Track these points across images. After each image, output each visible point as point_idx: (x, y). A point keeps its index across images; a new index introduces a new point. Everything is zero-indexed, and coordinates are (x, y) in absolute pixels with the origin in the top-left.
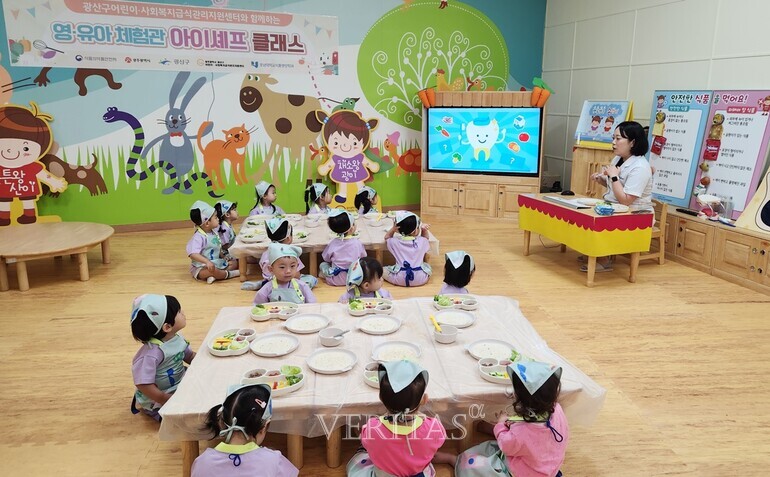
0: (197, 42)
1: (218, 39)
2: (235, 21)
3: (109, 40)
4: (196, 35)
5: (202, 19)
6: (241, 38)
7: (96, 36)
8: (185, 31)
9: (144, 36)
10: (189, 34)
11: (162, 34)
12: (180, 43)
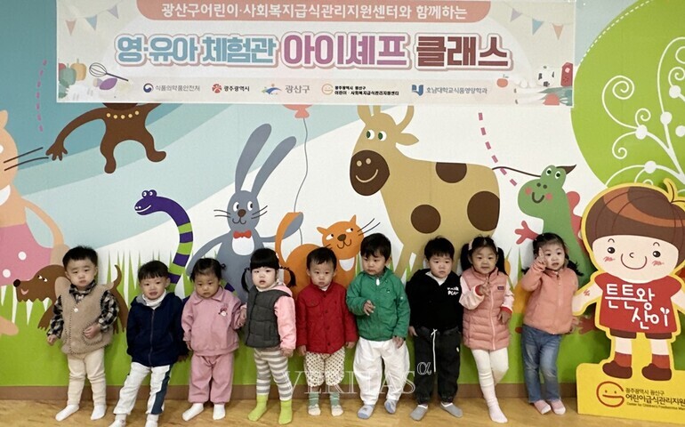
0: (324, 56)
1: (359, 49)
2: (388, 19)
3: (192, 59)
4: (324, 44)
5: (337, 18)
6: (397, 47)
7: (175, 54)
8: (308, 38)
9: (244, 50)
10: (313, 44)
11: (272, 45)
12: (298, 59)
